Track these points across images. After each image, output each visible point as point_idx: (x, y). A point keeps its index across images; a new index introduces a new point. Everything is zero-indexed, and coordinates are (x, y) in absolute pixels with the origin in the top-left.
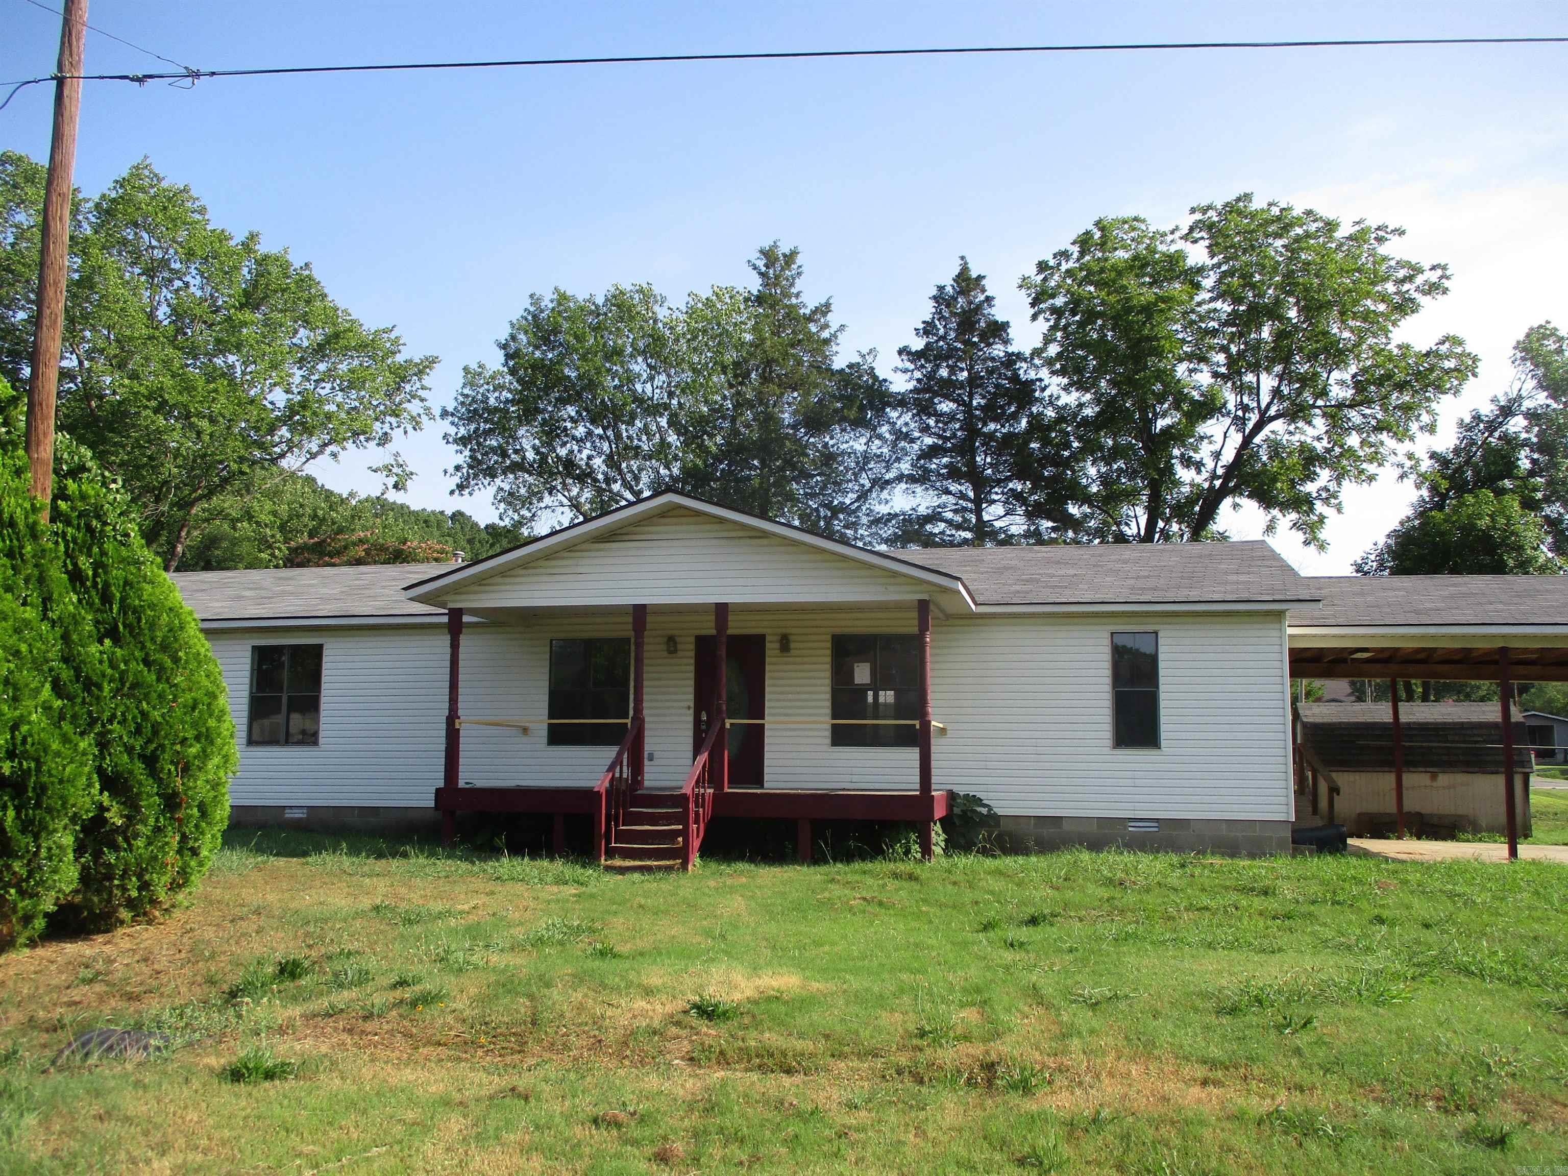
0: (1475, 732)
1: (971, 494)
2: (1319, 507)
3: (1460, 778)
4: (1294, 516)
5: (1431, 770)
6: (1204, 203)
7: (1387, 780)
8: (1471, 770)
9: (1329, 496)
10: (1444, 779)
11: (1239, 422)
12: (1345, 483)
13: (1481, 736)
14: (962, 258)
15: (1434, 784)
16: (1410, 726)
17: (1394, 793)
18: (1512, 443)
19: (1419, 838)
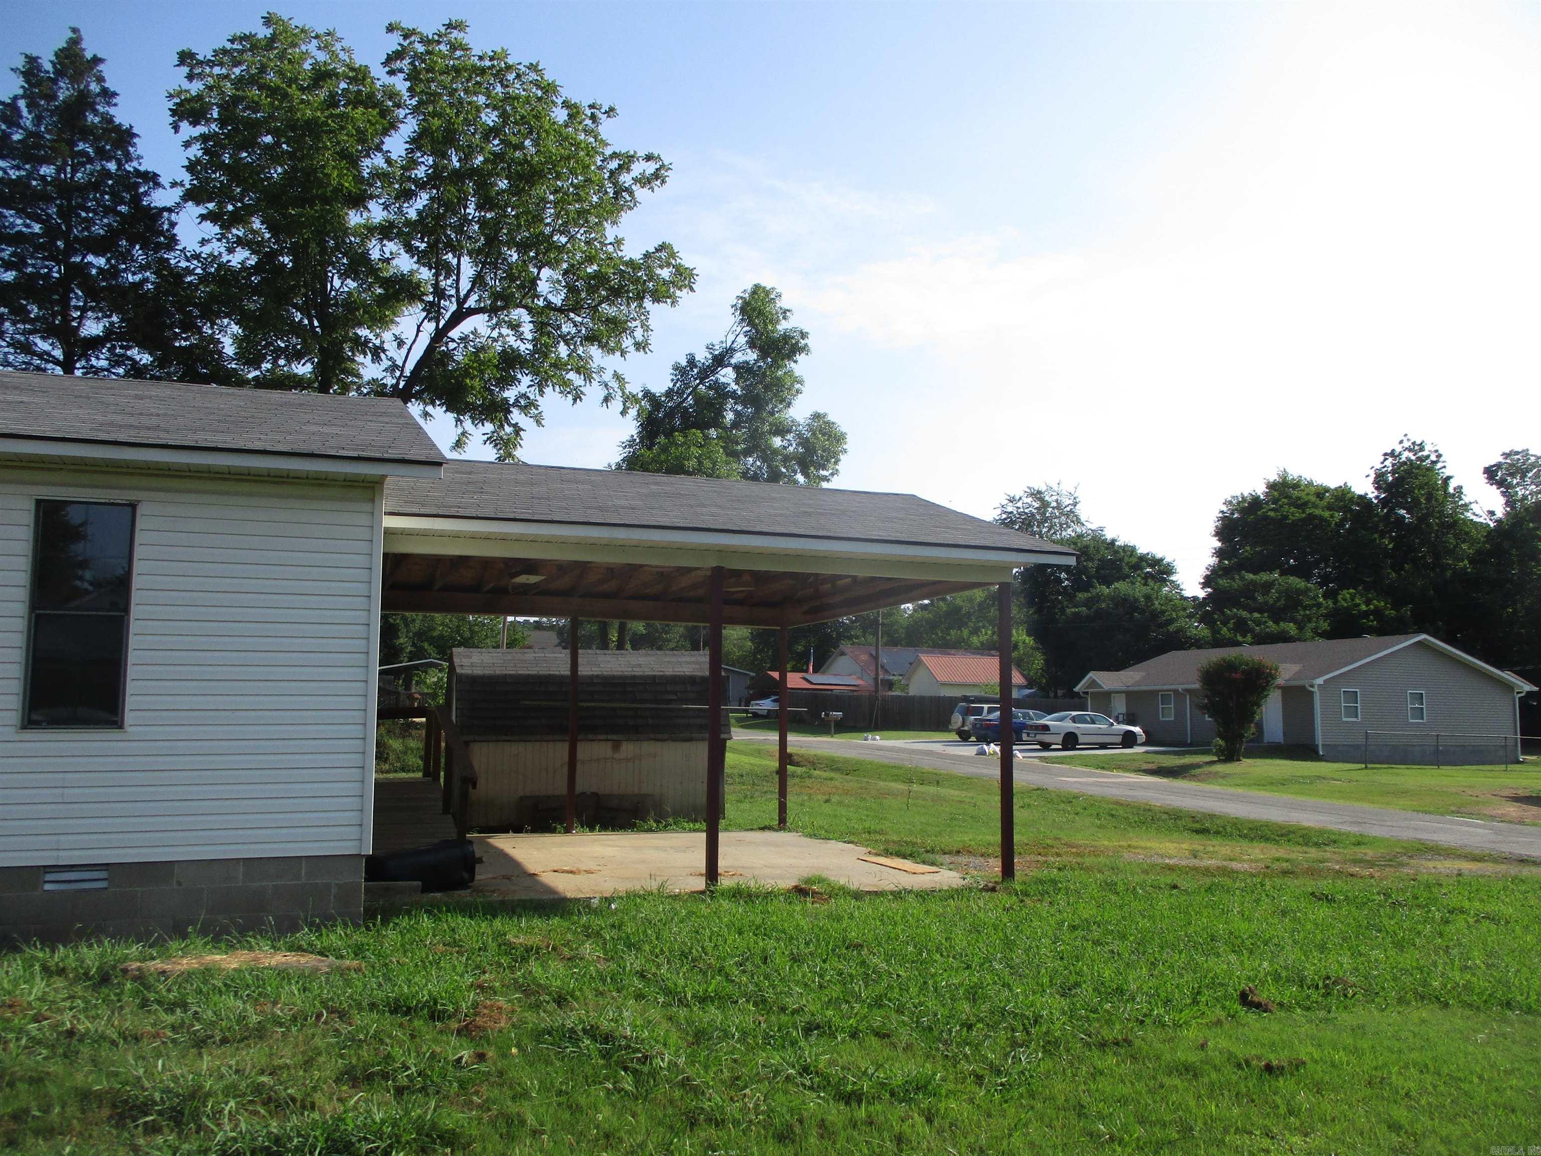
0: (669, 688)
1: (58, 353)
2: (516, 416)
3: (649, 747)
4: (489, 427)
5: (615, 737)
6: (407, 24)
7: (558, 752)
8: (660, 736)
9: (527, 405)
10: (628, 749)
11: (433, 311)
12: (548, 390)
13: (675, 693)
14: (75, 30)
15: (617, 756)
16: (591, 681)
17: (565, 770)
18: (720, 390)
19: (592, 829)
